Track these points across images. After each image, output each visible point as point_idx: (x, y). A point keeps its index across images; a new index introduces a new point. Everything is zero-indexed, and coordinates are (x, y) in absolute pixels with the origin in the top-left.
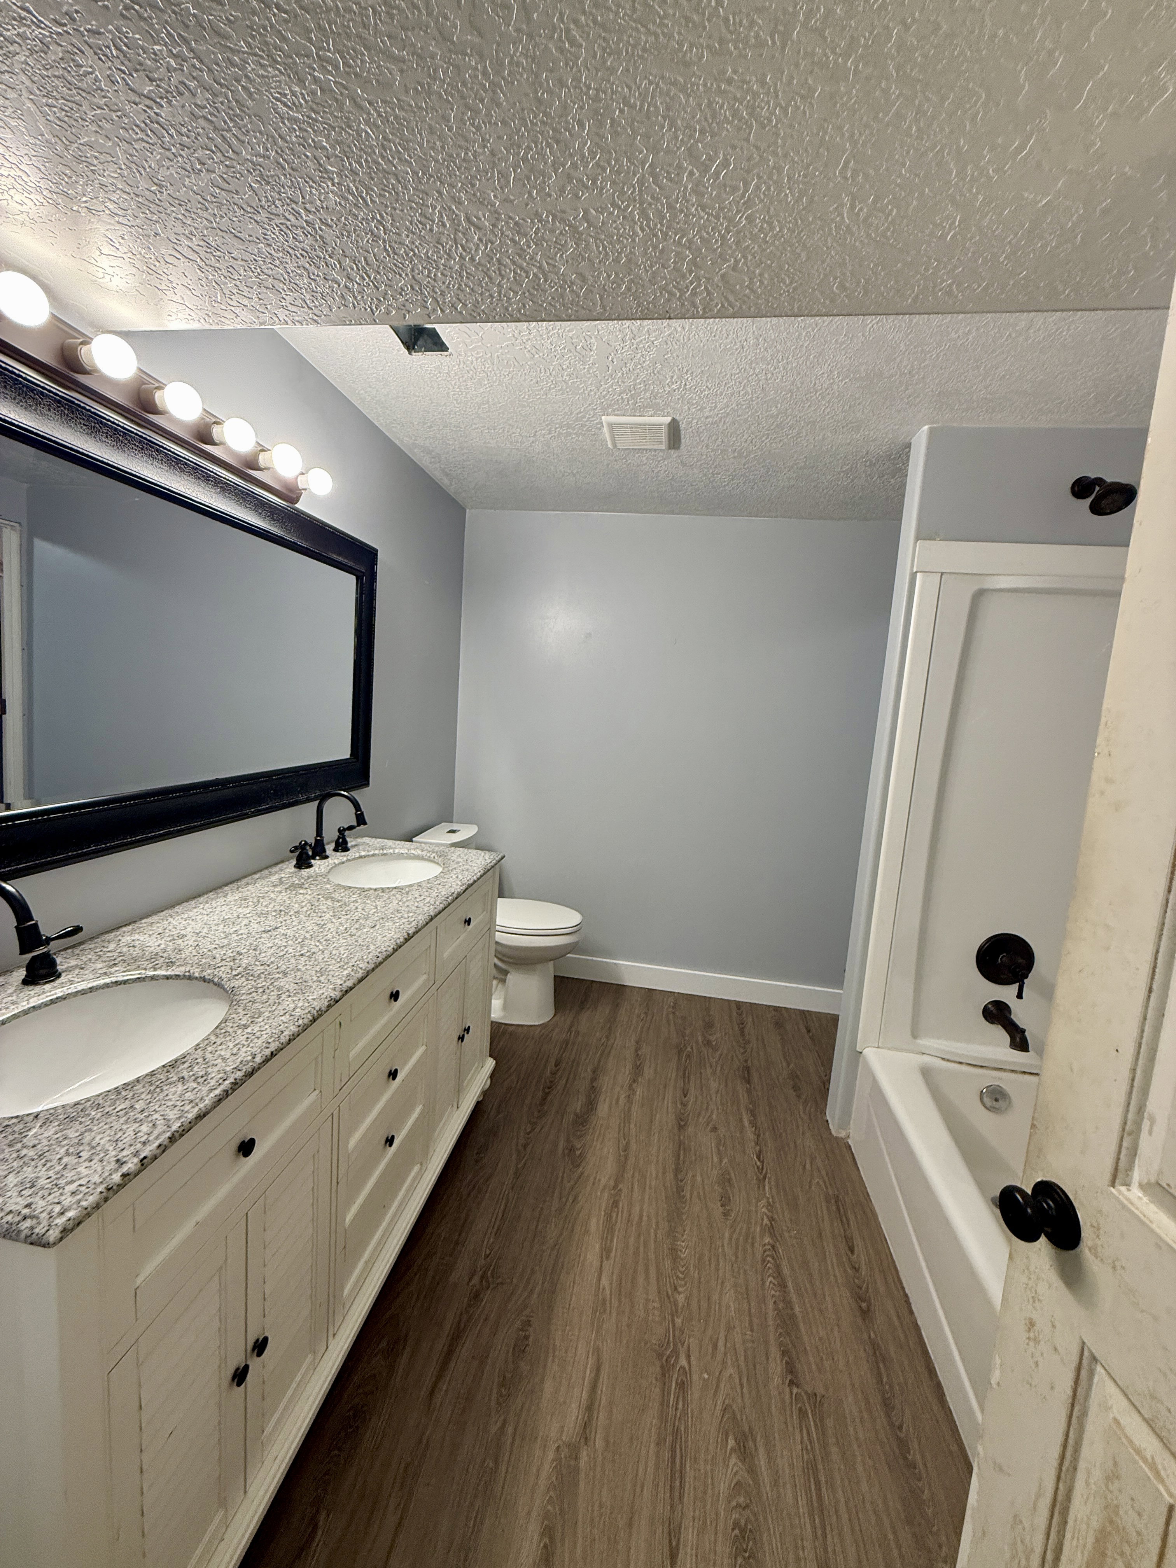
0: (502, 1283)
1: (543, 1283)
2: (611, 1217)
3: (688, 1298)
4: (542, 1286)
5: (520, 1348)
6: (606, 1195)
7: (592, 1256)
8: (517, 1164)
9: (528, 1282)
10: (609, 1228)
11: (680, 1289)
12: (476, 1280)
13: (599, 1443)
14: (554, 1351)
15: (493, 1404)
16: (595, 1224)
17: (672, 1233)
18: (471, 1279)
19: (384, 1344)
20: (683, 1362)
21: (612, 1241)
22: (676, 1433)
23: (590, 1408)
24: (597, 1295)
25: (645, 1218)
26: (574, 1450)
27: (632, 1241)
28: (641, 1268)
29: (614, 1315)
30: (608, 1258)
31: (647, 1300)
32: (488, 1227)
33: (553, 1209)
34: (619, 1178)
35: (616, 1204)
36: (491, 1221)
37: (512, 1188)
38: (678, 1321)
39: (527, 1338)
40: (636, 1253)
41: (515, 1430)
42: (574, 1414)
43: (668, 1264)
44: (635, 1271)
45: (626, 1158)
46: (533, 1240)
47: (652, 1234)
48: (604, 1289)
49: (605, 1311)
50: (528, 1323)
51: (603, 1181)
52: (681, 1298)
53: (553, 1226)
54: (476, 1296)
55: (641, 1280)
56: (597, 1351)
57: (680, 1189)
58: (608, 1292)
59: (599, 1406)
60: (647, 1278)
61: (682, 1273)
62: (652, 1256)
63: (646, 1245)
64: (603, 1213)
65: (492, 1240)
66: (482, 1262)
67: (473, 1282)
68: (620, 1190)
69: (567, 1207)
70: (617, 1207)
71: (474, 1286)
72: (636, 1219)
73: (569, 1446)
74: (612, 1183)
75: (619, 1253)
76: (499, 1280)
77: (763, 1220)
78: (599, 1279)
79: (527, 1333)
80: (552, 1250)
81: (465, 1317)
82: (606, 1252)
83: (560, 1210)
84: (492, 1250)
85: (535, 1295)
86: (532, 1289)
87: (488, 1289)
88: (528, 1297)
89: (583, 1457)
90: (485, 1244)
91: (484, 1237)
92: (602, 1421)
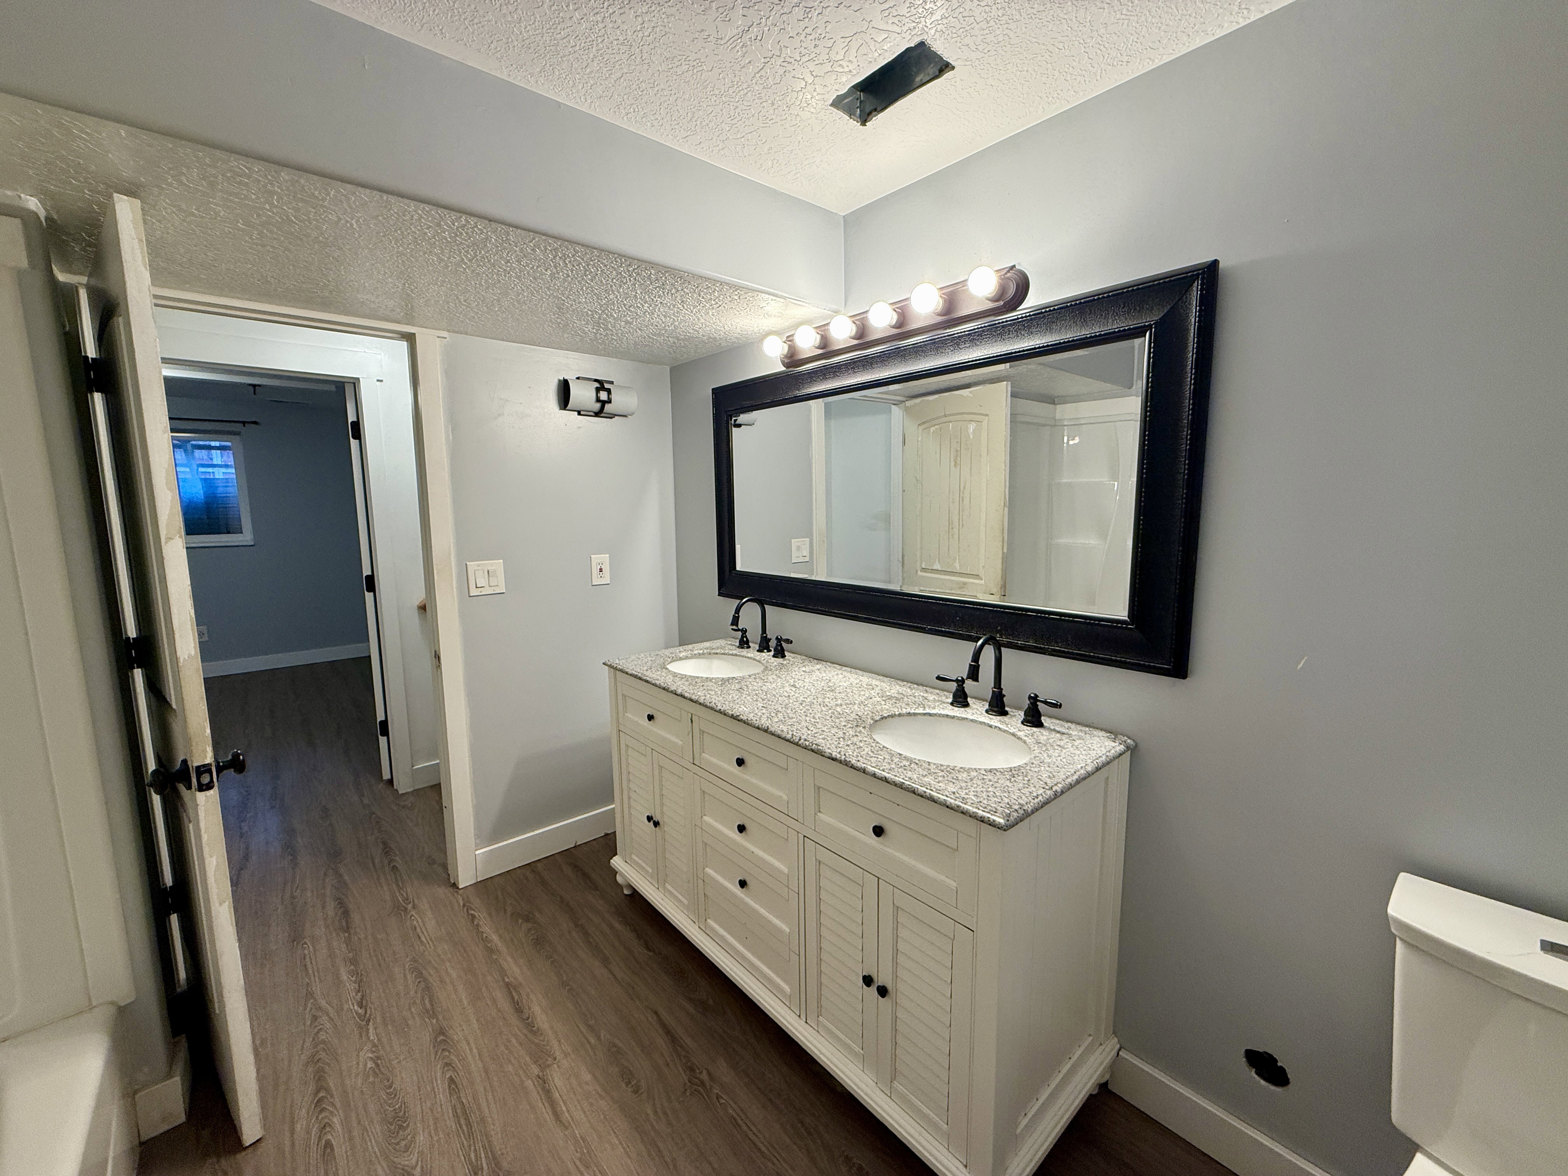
0: (683, 1093)
1: (652, 1126)
5: (627, 1076)
9: (665, 1113)
12: (704, 1076)
13: (529, 1083)
14: (600, 1095)
15: (617, 1042)
18: (709, 1073)
19: (711, 1002)
22: (470, 1135)
23: (548, 1092)
26: (543, 1067)
29: (570, 1166)
32: (747, 1117)
36: (752, 1123)
39: (628, 1083)
41: (589, 1043)
42: (557, 1080)
46: (698, 1149)
49: (580, 1159)
50: (636, 1092)
54: (691, 1069)
56: (565, 1126)
59: (541, 1099)
65: (731, 1111)
66: (716, 1090)
67: (705, 1072)
71: (701, 1073)
73: (549, 1066)
76: (688, 1094)
79: (630, 1086)
80: (674, 1160)
81: (684, 1055)
84: (721, 1104)
85: (649, 1111)
86: (656, 1112)
87: (690, 1082)
88: (654, 1105)
89: (535, 1070)
90: (731, 1102)
91: (739, 1107)
92: (535, 1095)
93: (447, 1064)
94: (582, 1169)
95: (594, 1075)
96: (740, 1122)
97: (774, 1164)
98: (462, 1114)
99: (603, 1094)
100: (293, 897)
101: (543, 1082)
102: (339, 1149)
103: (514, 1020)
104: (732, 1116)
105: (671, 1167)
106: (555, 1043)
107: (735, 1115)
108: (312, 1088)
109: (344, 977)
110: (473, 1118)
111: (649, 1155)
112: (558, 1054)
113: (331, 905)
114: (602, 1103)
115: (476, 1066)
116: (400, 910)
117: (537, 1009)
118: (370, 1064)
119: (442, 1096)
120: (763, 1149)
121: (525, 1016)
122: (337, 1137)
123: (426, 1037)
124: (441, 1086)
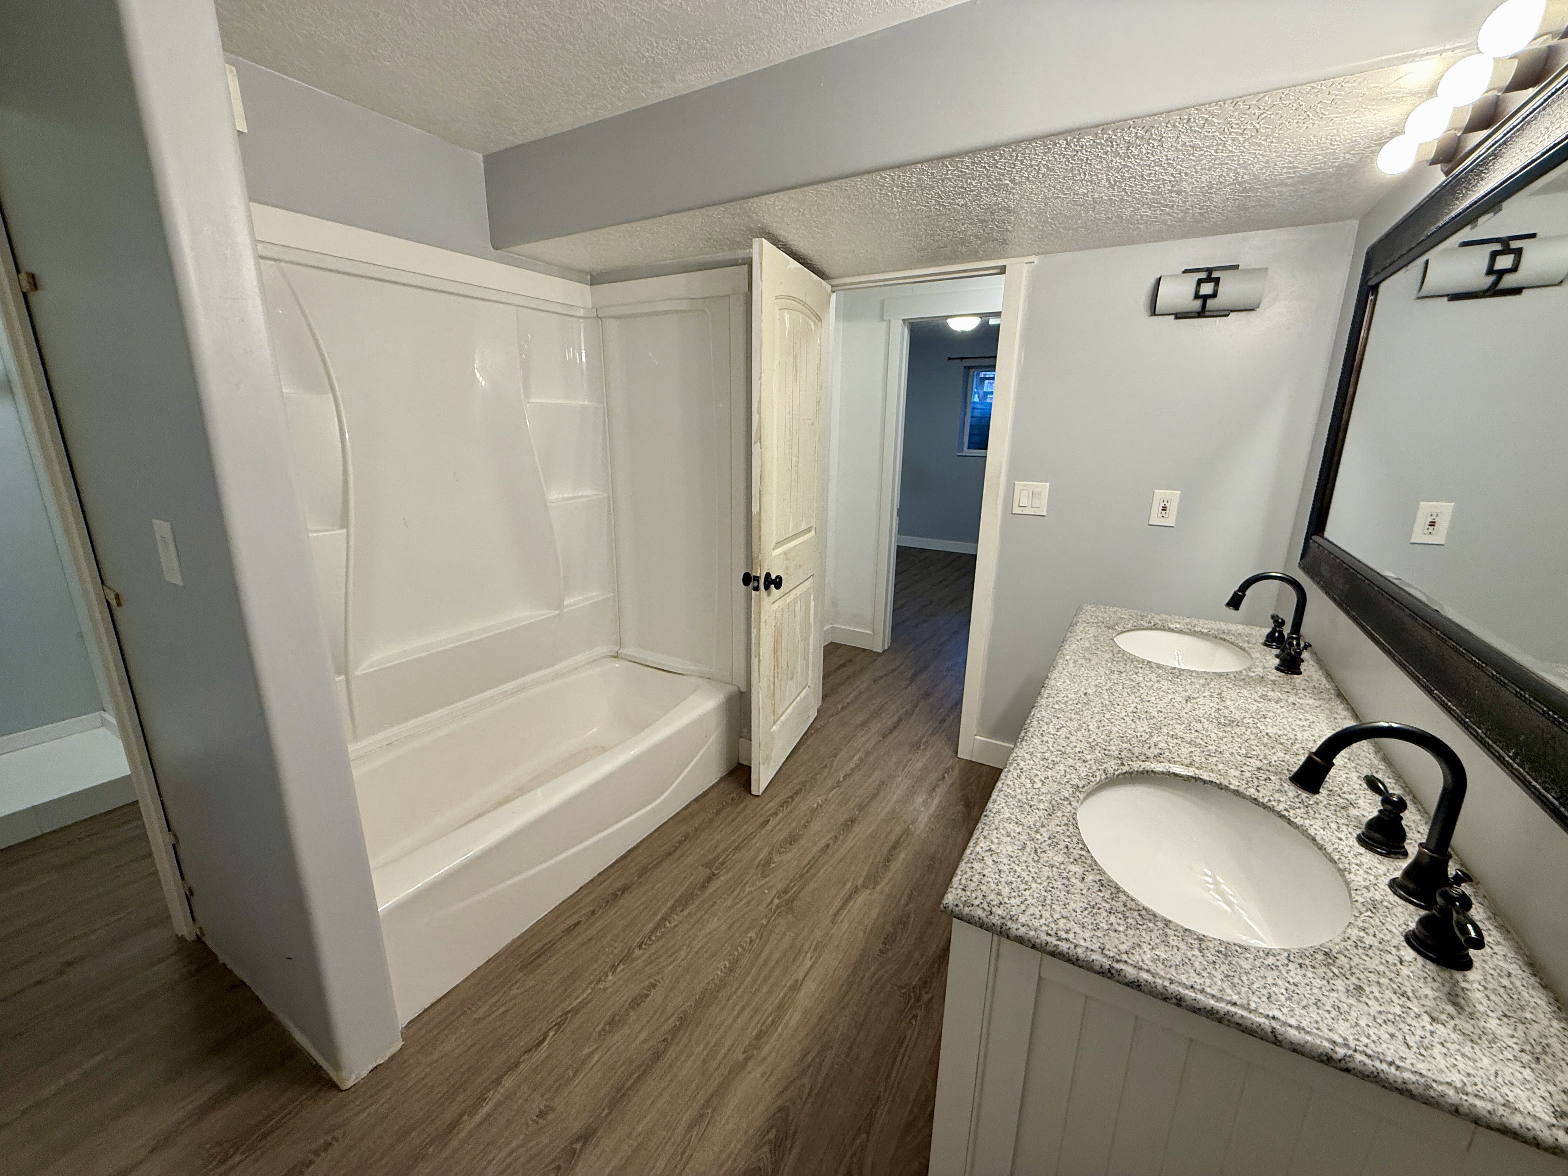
0: (901, 987)
2: (773, 1021)
3: (747, 932)
4: (864, 976)
5: (890, 940)
6: (766, 1050)
7: (810, 986)
8: (867, 1140)
9: (877, 982)
10: (781, 1008)
11: (748, 940)
12: (926, 997)
13: (849, 884)
14: (866, 930)
16: (793, 1018)
17: (723, 984)
18: (931, 999)
20: (776, 901)
21: (785, 995)
22: (802, 876)
23: (850, 898)
24: (819, 956)
25: (738, 1008)
26: (865, 886)
27: (765, 990)
28: (771, 964)
29: (811, 938)
30: (797, 981)
31: (779, 941)
33: (834, 1051)
34: (739, 1068)
35: (758, 1037)
36: (910, 1056)
37: (879, 1097)
38: (764, 922)
40: (765, 980)
41: (899, 900)
42: (862, 898)
43: (744, 961)
44: (777, 962)
45: (708, 1101)
46: (864, 1020)
47: (741, 990)
48: (811, 958)
49: (818, 942)
50: (882, 952)
51: (760, 1070)
52: (751, 934)
53: (841, 1028)
54: (924, 983)
55: (776, 956)
56: (833, 922)
57: (675, 1031)
58: (809, 955)
59: (843, 898)
60: (771, 954)
61: (737, 950)
62: (754, 970)
63: (754, 981)
64: (780, 1028)
66: (921, 1013)
68: (744, 1052)
69: (817, 1049)
70: (761, 1031)
71: (927, 993)
72: (748, 1010)
73: (867, 888)
74: (750, 1064)
75: (784, 982)
76: (904, 991)
77: (622, 970)
78: (812, 966)
79: (884, 946)
80: (847, 1005)
81: (934, 970)
82: (796, 987)
83: (826, 1047)
84: (910, 1022)
85: (873, 969)
86: (875, 974)
87: (914, 987)
88: (878, 970)
89: (860, 882)
90: (917, 1030)
91: (917, 1039)
92: (843, 893)
93: (836, 838)
94: (813, 947)
95: (877, 919)
96: (905, 1045)
97: (885, 1090)
98: (812, 865)
99: (868, 931)
100: (886, 703)
101: (856, 891)
102: (769, 827)
103: (886, 848)
104: (905, 1037)
105: (841, 1006)
106: (885, 881)
107: (908, 1037)
108: (790, 794)
109: (856, 758)
110: (812, 871)
111: (842, 985)
112: (878, 888)
113: (895, 719)
114: (861, 935)
115: (843, 851)
116: (916, 746)
117: (903, 855)
118: (815, 806)
119: (816, 849)
120: (893, 1076)
121: (893, 853)
122: (773, 822)
123: (846, 817)
124: (823, 843)
